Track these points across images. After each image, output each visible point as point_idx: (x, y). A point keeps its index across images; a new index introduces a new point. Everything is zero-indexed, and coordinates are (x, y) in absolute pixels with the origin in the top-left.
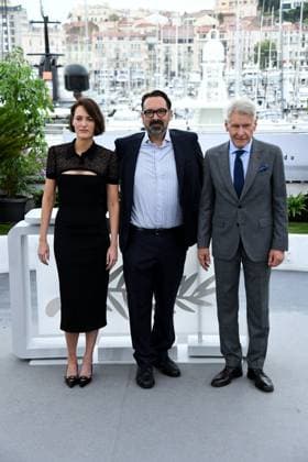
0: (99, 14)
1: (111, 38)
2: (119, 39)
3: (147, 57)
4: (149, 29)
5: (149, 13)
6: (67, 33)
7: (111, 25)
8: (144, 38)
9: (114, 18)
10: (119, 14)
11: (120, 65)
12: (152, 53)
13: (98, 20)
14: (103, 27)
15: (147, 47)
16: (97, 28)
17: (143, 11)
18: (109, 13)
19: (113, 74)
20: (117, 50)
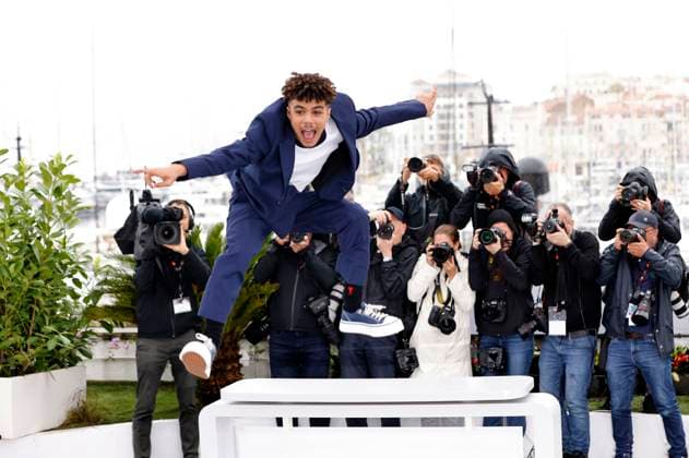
0: (595, 83)
1: (612, 116)
2: (624, 116)
3: (665, 141)
4: (668, 103)
5: (668, 80)
6: (548, 111)
7: (613, 97)
8: (661, 114)
9: (617, 89)
10: (624, 84)
11: (627, 153)
12: (673, 135)
13: (594, 91)
14: (601, 102)
15: (665, 127)
16: (592, 103)
17: (659, 77)
18: (610, 82)
19: (614, 167)
20: (621, 133)
